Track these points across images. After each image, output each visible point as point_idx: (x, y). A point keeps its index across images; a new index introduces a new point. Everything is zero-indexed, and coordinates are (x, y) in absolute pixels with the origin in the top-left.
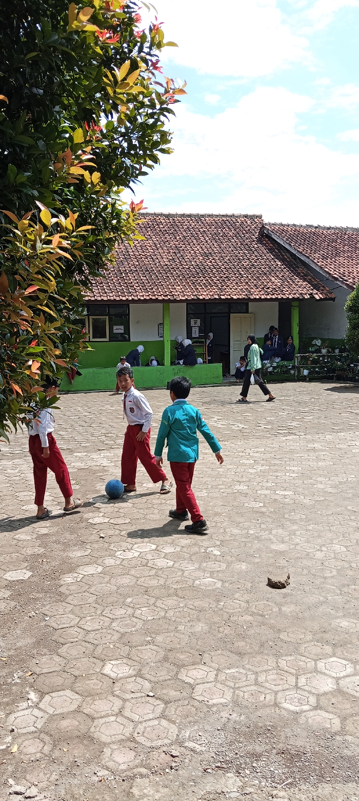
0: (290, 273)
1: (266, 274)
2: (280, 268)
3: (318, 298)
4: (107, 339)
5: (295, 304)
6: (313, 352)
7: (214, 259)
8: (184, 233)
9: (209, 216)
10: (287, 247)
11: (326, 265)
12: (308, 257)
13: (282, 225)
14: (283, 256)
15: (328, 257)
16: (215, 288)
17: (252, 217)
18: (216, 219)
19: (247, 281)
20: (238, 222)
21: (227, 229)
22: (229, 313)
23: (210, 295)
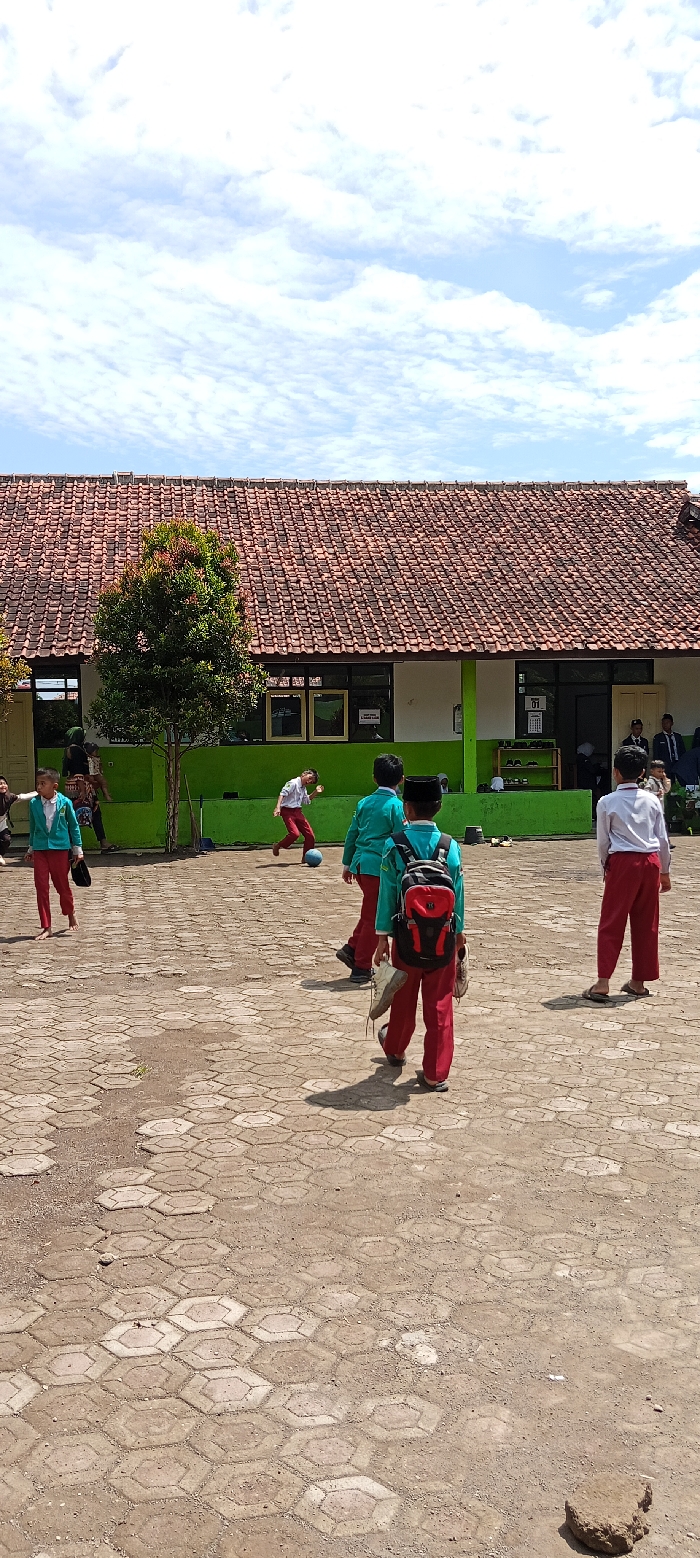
4: (345, 738)
7: (578, 571)
8: (517, 521)
9: (571, 486)
16: (576, 627)
17: (666, 487)
18: (587, 492)
19: (649, 614)
20: (635, 498)
21: (610, 511)
22: (611, 682)
23: (565, 643)
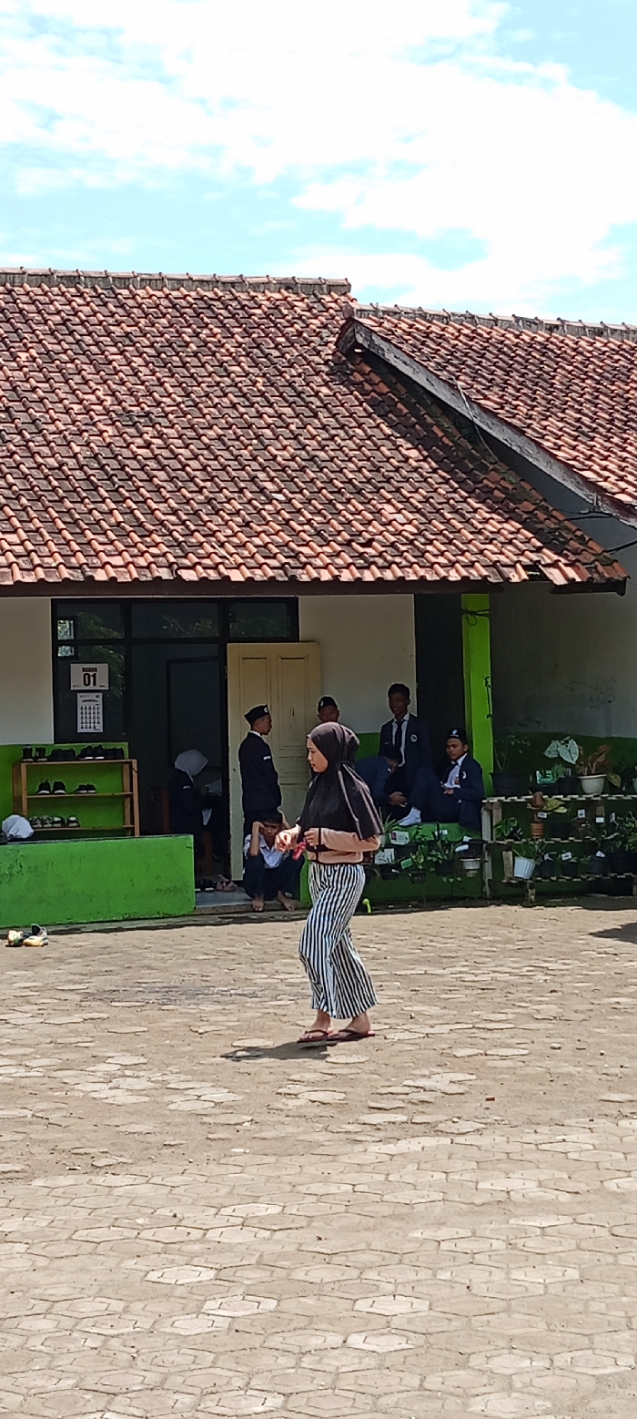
0: (455, 491)
1: (359, 492)
2: (416, 470)
3: (559, 579)
5: (472, 601)
6: (550, 790)
7: (160, 436)
8: (49, 342)
9: (148, 281)
10: (443, 394)
11: (590, 458)
12: (521, 432)
13: (424, 316)
14: (427, 427)
15: (594, 430)
16: (159, 539)
17: (314, 289)
18: (175, 294)
19: (288, 516)
20: (260, 307)
21: (216, 330)
22: (225, 638)
23: (138, 567)
